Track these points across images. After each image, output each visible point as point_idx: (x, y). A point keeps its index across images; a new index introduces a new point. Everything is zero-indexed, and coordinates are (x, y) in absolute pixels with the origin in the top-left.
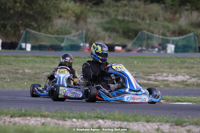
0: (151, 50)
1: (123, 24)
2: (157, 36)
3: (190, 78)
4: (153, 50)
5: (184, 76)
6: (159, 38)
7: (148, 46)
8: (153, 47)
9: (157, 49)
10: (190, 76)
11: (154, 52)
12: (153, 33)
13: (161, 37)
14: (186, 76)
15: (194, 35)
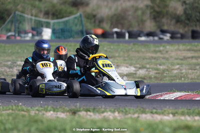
0: (23, 35)
2: (29, 17)
3: (137, 69)
4: (26, 35)
5: (127, 67)
6: (31, 19)
7: (20, 32)
8: (26, 33)
9: (30, 35)
10: (135, 67)
11: (28, 38)
12: (23, 12)
13: (33, 18)
14: (129, 67)
15: (81, 16)
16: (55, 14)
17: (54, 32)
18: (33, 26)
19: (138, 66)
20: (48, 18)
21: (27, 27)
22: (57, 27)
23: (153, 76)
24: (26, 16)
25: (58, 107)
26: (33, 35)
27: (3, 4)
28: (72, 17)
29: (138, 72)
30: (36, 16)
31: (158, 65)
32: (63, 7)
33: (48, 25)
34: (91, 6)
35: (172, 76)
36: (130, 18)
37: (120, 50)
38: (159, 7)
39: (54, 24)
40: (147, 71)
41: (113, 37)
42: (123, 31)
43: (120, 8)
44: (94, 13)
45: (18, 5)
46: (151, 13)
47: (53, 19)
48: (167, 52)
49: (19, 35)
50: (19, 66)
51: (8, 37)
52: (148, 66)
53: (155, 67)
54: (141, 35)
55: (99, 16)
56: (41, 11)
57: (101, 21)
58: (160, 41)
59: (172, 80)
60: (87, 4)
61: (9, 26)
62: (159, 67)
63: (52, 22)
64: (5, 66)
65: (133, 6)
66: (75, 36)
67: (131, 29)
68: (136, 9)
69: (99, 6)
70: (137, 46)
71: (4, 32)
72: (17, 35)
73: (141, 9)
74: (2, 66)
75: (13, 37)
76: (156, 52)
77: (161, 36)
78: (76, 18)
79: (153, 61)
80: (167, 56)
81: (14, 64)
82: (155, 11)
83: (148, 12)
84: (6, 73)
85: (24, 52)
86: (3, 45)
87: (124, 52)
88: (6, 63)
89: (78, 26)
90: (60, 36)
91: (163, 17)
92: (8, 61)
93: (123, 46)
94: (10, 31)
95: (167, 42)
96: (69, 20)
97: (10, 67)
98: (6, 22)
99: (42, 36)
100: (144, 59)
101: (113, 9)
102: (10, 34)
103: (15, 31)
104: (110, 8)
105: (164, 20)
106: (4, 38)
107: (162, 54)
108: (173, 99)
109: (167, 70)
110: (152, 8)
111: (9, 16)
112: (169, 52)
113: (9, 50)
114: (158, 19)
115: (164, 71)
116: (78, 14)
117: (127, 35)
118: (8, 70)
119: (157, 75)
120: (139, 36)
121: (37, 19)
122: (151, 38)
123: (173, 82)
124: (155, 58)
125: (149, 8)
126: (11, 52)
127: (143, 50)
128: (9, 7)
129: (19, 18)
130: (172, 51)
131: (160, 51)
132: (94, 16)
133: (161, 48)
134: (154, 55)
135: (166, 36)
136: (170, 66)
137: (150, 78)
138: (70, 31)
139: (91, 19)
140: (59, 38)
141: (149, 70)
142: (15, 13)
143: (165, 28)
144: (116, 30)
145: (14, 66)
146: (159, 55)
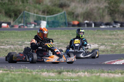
0: (29, 25)
1: (4, 6)
2: (33, 14)
4: (31, 25)
5: (93, 44)
6: (34, 15)
7: (27, 23)
8: (31, 24)
9: (33, 25)
11: (32, 27)
14: (95, 44)
15: (64, 13)
16: (49, 12)
17: (48, 23)
18: (35, 20)
19: (100, 43)
20: (44, 15)
21: (31, 20)
22: (50, 20)
23: (109, 50)
24: (31, 13)
25: (50, 70)
26: (35, 25)
27: (16, 6)
28: (59, 14)
29: (100, 48)
30: (37, 14)
31: (112, 43)
32: (54, 8)
33: (44, 19)
34: (71, 7)
35: (121, 50)
36: (95, 14)
37: (88, 34)
38: (113, 7)
39: (48, 18)
40: (105, 47)
41: (85, 26)
42: (91, 22)
43: (89, 8)
44: (73, 11)
45: (26, 7)
46: (108, 11)
47: (47, 15)
48: (118, 35)
49: (26, 26)
50: (26, 44)
51: (20, 27)
52: (106, 44)
53: (111, 44)
54: (102, 25)
55: (76, 13)
56: (40, 11)
57: (77, 16)
58: (114, 28)
59: (121, 52)
60: (69, 6)
61: (20, 20)
62: (113, 44)
63: (47, 17)
64: (17, 44)
65: (97, 7)
66: (61, 26)
67: (96, 21)
68: (99, 9)
69: (76, 7)
70: (99, 31)
71: (17, 24)
72: (25, 25)
73: (102, 8)
74: (15, 45)
75: (23, 27)
76: (111, 35)
77: (115, 25)
78: (61, 14)
79: (109, 40)
80: (118, 37)
81: (23, 43)
82: (110, 9)
83: (107, 10)
84: (18, 48)
85: (29, 36)
86: (16, 31)
87: (91, 35)
88: (18, 43)
89: (63, 19)
90: (52, 26)
91: (116, 13)
92: (19, 41)
93: (90, 31)
94: (21, 23)
95: (118, 29)
96: (57, 16)
97: (21, 45)
98: (18, 18)
99: (40, 26)
100: (103, 39)
101: (85, 9)
102: (21, 25)
103: (24, 23)
104: (83, 8)
105: (116, 15)
106: (17, 27)
107: (115, 36)
108: (121, 64)
109: (118, 46)
110: (109, 8)
111: (20, 13)
112: (119, 35)
113: (20, 34)
114: (112, 15)
115: (116, 46)
116: (63, 12)
117: (93, 25)
118: (19, 47)
119: (112, 49)
120: (101, 25)
121: (38, 15)
122: (108, 26)
123: (122, 53)
124: (110, 39)
125: (107, 8)
126: (21, 36)
127: (103, 34)
128: (20, 8)
129: (26, 15)
130: (121, 34)
131: (114, 34)
132: (73, 13)
133: (115, 33)
134: (110, 37)
135: (118, 25)
136: (120, 43)
137: (107, 51)
138: (58, 22)
139: (71, 15)
140: (51, 27)
141: (106, 46)
142: (24, 12)
143: (117, 20)
144: (86, 21)
145: (23, 44)
146: (113, 37)
